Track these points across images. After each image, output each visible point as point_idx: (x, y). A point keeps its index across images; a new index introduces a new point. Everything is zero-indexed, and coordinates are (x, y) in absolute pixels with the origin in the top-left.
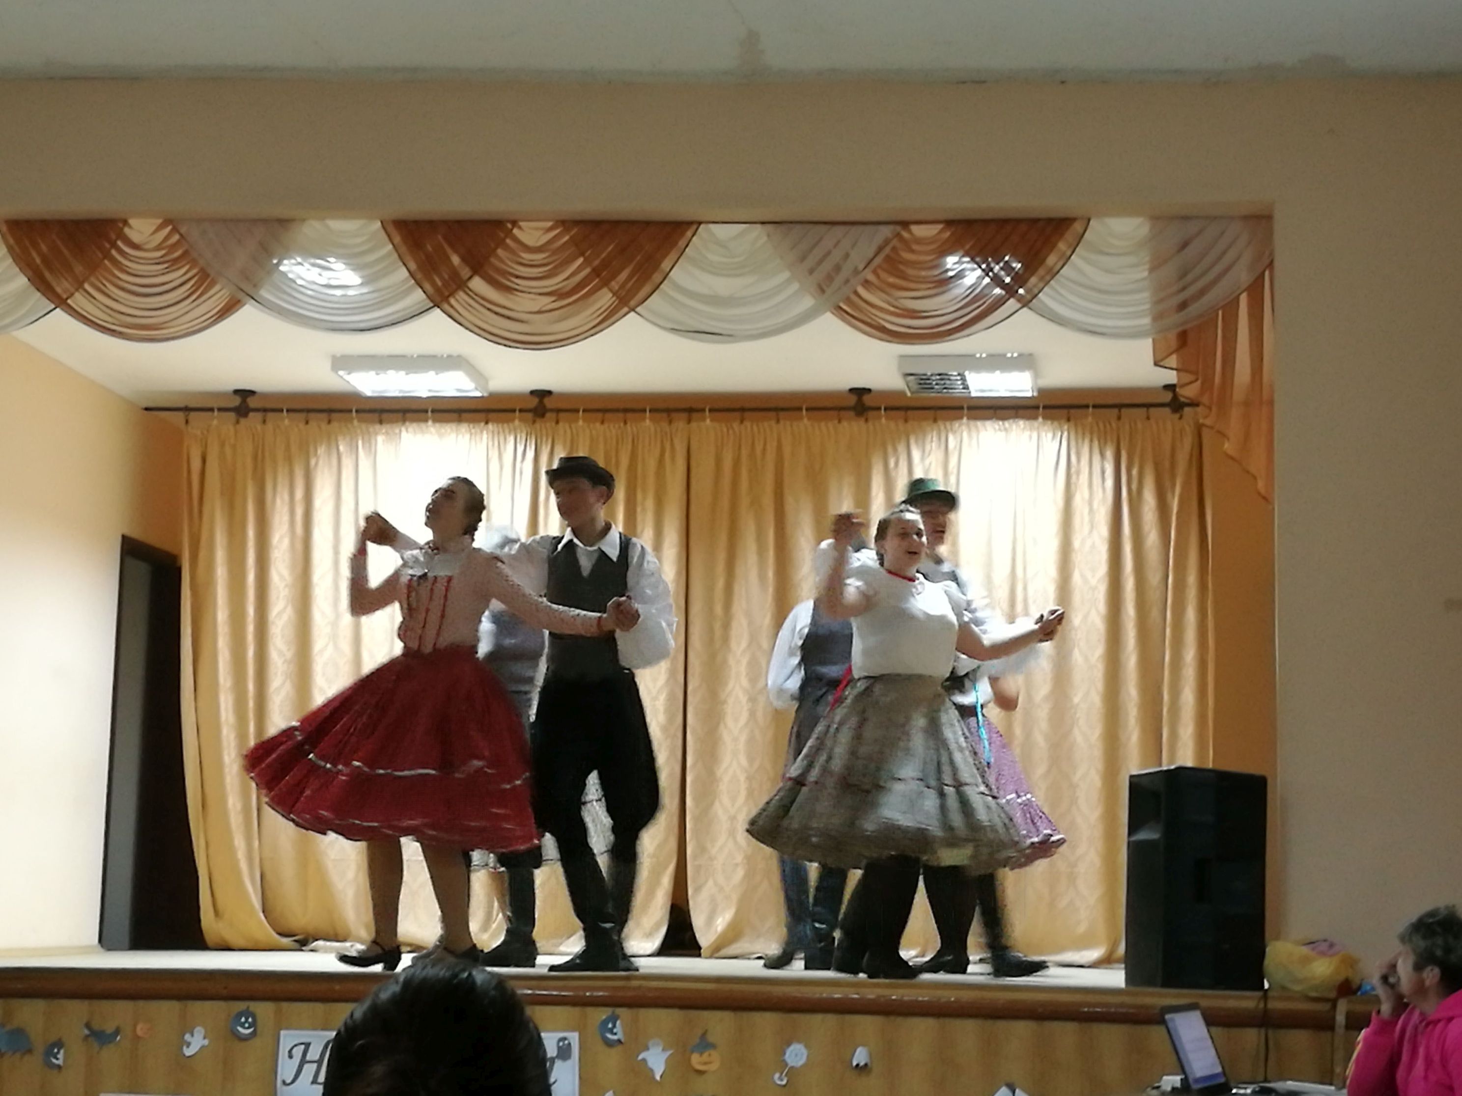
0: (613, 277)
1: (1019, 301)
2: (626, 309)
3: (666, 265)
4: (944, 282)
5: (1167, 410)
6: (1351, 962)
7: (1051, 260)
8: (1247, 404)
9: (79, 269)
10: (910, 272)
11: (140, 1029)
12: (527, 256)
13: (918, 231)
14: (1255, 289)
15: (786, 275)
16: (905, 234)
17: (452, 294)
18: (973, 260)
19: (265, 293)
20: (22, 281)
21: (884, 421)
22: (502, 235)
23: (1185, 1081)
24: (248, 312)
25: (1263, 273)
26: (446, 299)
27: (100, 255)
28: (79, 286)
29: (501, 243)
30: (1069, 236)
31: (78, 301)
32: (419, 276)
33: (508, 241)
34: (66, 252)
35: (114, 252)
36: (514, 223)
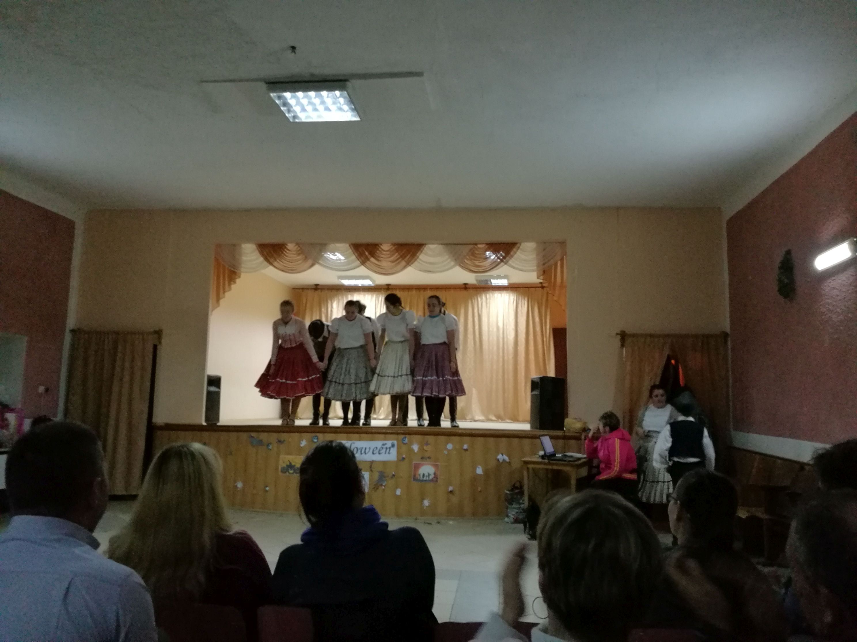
0: (406, 257)
1: (504, 263)
2: (408, 266)
3: (418, 254)
4: (486, 258)
5: (540, 288)
6: (585, 423)
7: (512, 253)
8: (560, 287)
9: (275, 255)
10: (477, 256)
11: (290, 440)
12: (384, 253)
13: (479, 246)
14: (562, 260)
15: (447, 257)
16: (476, 247)
17: (366, 262)
18: (493, 253)
19: (320, 262)
20: (261, 259)
21: (471, 291)
22: (378, 247)
23: (545, 453)
24: (317, 267)
25: (563, 257)
26: (364, 263)
27: (281, 252)
28: (275, 260)
29: (378, 249)
30: (516, 247)
31: (275, 264)
32: (358, 258)
33: (380, 249)
34: (272, 252)
35: (284, 252)
36: (381, 244)
